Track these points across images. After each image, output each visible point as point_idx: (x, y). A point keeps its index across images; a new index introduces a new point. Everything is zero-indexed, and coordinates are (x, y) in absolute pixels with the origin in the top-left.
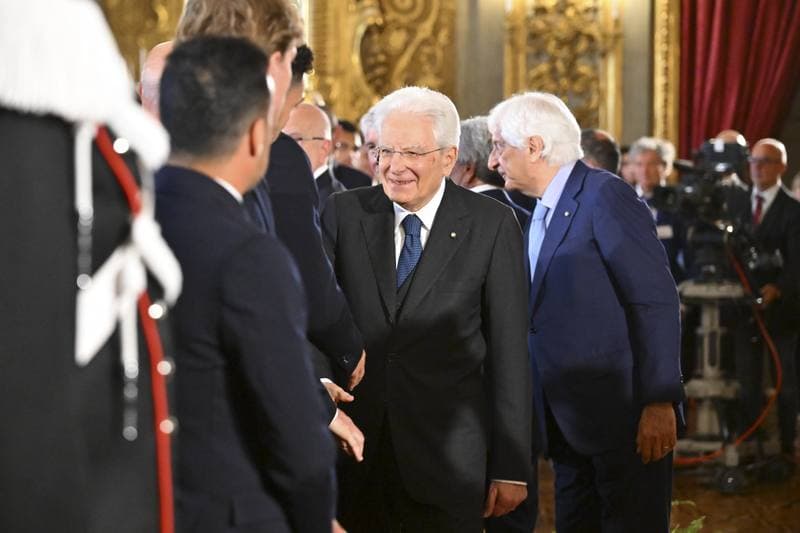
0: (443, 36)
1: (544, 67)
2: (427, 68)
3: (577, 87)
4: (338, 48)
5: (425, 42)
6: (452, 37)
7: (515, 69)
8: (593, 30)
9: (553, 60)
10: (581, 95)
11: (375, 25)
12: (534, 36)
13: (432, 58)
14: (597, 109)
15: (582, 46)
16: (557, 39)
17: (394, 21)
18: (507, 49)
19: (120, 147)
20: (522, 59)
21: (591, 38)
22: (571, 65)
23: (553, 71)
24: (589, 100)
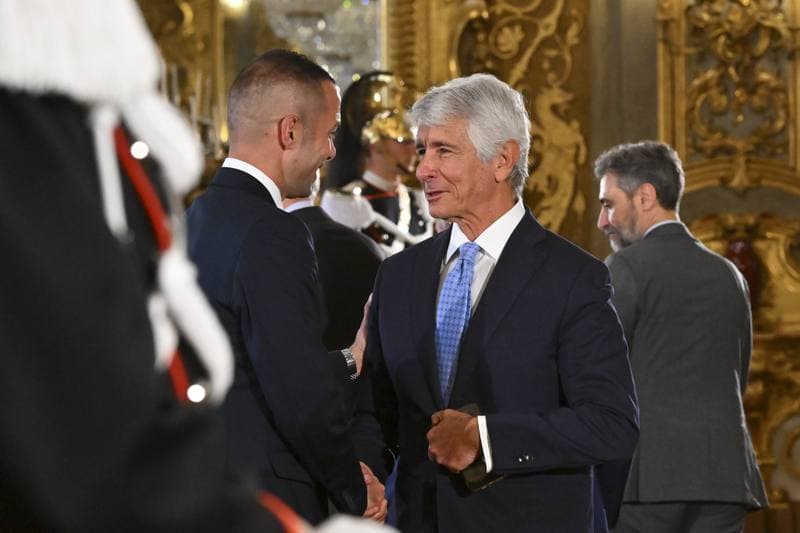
0: (572, 33)
1: (711, 74)
2: (551, 76)
3: (757, 101)
4: (428, 54)
5: (547, 42)
6: (585, 35)
7: (672, 77)
8: (777, 21)
9: (723, 64)
10: (761, 111)
11: (480, 19)
12: (697, 31)
13: (557, 63)
14: (784, 129)
15: (763, 44)
16: (728, 35)
17: (506, 13)
18: (661, 48)
19: (139, 151)
20: (680, 62)
21: (774, 33)
22: (747, 70)
23: (723, 78)
24: (773, 121)
